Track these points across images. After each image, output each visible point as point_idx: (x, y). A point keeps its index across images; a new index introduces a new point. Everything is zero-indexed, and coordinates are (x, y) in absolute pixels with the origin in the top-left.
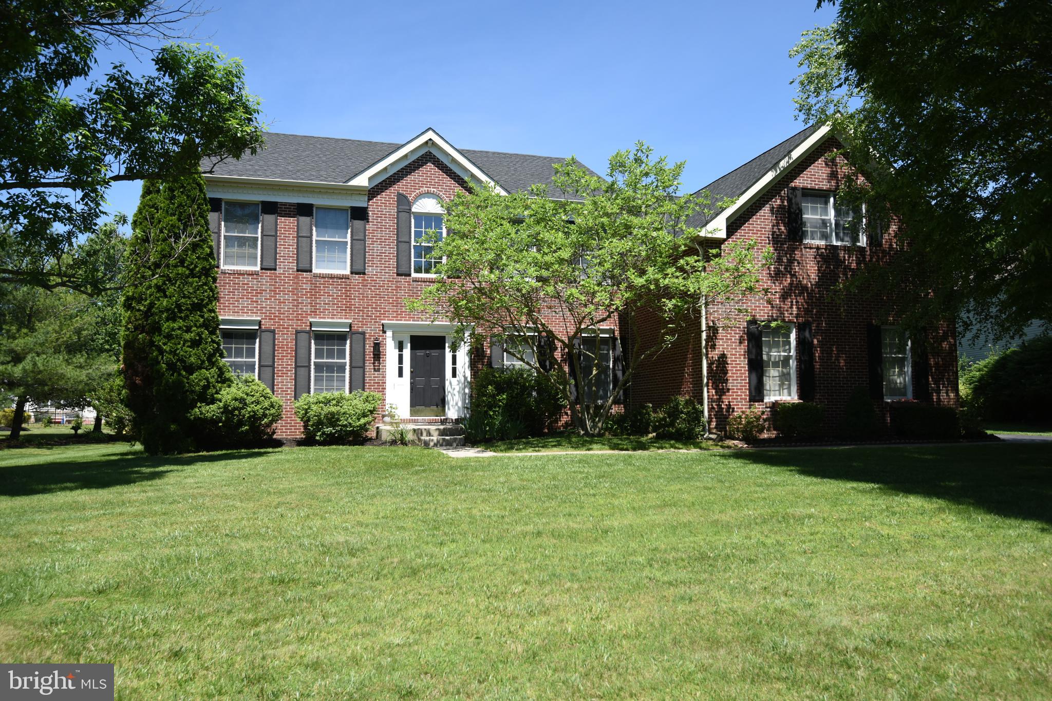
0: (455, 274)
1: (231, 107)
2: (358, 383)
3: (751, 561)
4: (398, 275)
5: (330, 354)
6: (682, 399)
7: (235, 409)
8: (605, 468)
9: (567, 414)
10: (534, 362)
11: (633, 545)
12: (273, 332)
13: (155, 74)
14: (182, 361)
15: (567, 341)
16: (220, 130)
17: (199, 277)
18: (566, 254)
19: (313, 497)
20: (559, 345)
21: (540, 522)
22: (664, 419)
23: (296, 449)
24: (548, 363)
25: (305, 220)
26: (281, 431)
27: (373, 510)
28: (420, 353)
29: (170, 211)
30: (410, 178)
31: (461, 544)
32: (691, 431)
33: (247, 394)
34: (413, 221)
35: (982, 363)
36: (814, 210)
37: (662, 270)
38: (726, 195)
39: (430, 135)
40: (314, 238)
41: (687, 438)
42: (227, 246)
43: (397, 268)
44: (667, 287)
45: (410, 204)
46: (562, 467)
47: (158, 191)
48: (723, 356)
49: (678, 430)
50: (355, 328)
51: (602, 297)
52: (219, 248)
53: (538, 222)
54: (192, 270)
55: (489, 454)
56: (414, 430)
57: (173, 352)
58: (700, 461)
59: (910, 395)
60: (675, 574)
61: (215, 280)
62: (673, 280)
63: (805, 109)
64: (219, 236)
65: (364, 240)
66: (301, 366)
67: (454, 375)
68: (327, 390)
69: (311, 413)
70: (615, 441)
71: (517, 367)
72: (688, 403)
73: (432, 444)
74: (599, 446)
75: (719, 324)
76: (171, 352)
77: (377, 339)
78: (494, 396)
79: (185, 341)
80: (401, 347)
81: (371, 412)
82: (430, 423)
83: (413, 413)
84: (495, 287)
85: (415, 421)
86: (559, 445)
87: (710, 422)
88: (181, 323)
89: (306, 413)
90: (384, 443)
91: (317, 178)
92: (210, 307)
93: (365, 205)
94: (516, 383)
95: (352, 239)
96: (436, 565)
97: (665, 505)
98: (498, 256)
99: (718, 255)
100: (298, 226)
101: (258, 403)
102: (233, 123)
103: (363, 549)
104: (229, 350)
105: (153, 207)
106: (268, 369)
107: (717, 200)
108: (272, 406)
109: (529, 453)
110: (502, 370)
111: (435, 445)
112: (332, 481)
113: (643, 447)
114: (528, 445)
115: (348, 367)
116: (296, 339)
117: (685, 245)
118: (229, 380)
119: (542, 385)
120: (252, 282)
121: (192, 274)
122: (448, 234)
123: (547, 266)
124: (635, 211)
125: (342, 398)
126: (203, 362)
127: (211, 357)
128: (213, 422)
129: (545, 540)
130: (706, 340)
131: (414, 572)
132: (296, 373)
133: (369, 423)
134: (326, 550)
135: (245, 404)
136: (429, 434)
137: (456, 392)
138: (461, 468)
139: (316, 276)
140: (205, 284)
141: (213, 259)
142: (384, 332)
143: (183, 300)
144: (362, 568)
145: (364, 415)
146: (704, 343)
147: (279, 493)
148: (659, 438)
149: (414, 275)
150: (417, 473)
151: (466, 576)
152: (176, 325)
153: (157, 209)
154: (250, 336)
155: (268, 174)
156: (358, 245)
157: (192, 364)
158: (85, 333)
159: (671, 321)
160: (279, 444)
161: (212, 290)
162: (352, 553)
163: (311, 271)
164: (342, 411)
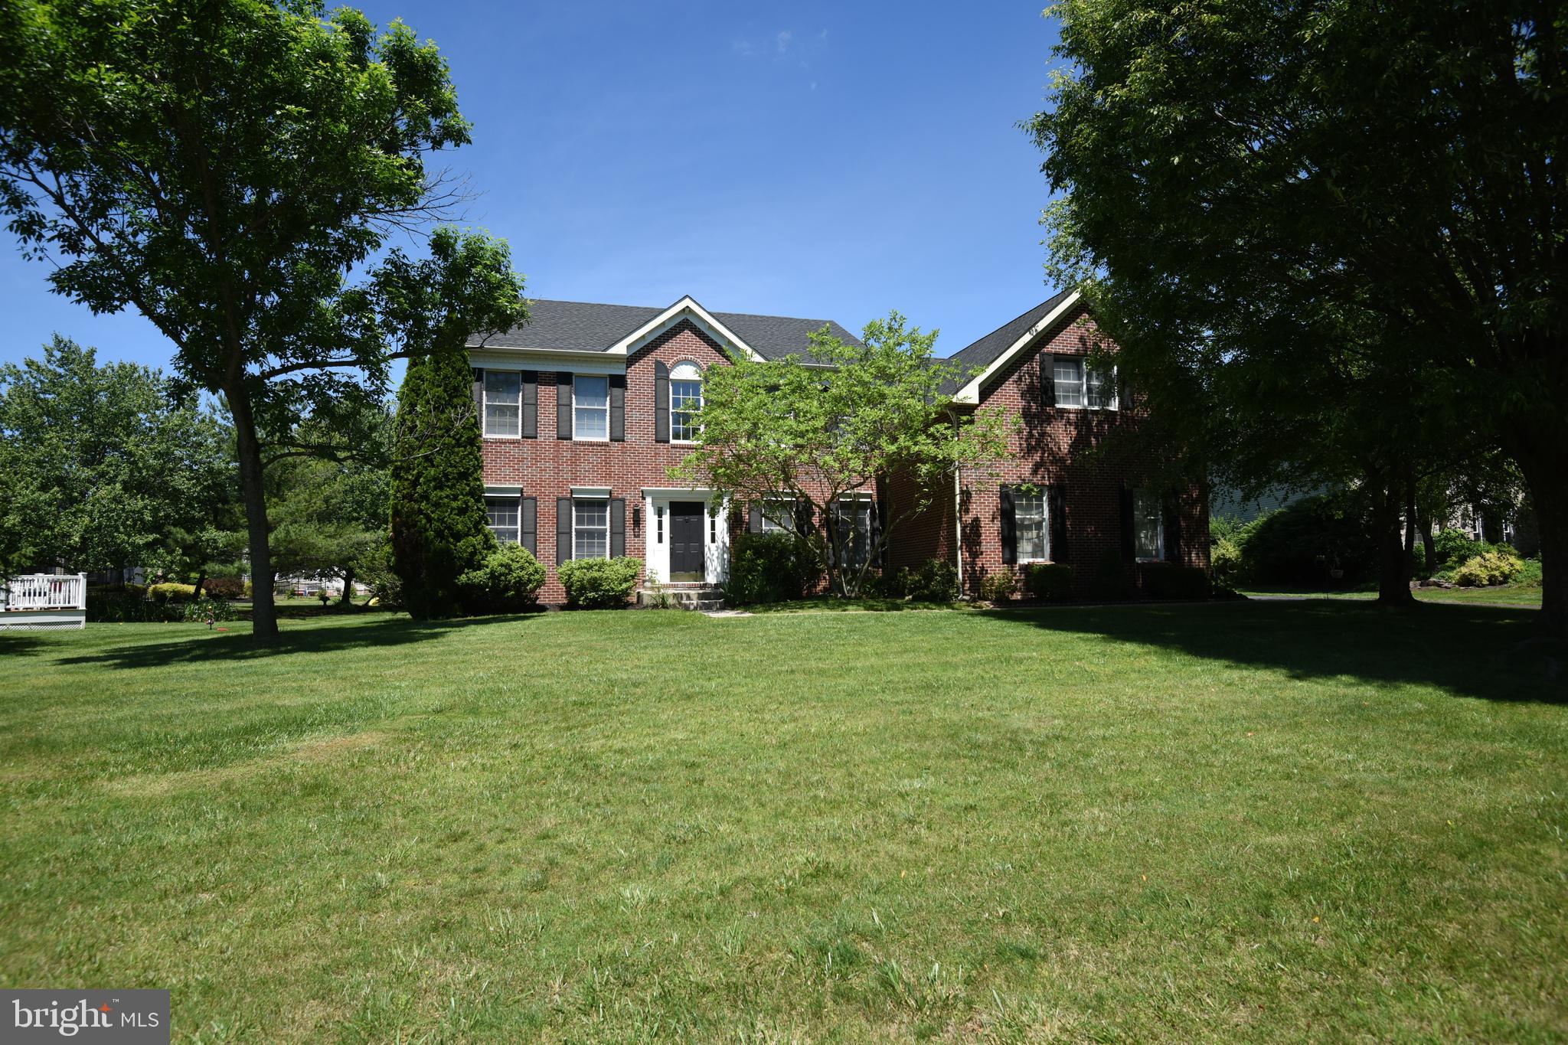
0: (713, 441)
1: (499, 286)
2: (619, 549)
3: (968, 689)
4: (657, 441)
5: (591, 521)
6: (937, 562)
7: (501, 574)
8: (858, 625)
9: (825, 578)
10: (792, 527)
11: (871, 679)
12: (535, 499)
13: (430, 257)
14: (449, 528)
15: (824, 507)
16: (490, 308)
17: (465, 447)
18: (820, 423)
19: (591, 648)
20: (817, 510)
21: (794, 664)
22: (920, 581)
23: (560, 613)
24: (806, 529)
25: (564, 388)
26: (544, 597)
27: (646, 657)
28: (679, 519)
29: (436, 383)
30: (668, 345)
31: (726, 679)
32: (945, 592)
33: (512, 560)
34: (671, 388)
35: (1253, 524)
36: (1067, 376)
37: (913, 437)
38: (977, 363)
39: (687, 302)
40: (574, 405)
41: (941, 599)
42: (488, 415)
43: (656, 434)
44: (918, 454)
45: (668, 372)
46: (816, 623)
47: (424, 363)
48: (976, 520)
49: (932, 592)
50: (615, 494)
51: (856, 464)
52: (481, 417)
53: (793, 391)
54: (458, 440)
55: (747, 615)
56: (675, 594)
57: (441, 520)
58: (947, 618)
59: (1162, 557)
60: (901, 696)
61: (479, 449)
62: (924, 445)
63: (1055, 274)
64: (481, 405)
65: (623, 408)
66: (563, 533)
67: (713, 540)
68: (588, 556)
69: (575, 578)
70: (871, 602)
71: (776, 532)
72: (942, 566)
73: (692, 607)
74: (855, 607)
75: (973, 488)
76: (439, 520)
77: (636, 506)
78: (753, 560)
79: (453, 509)
80: (660, 514)
81: (633, 577)
82: (690, 587)
83: (672, 578)
84: (752, 455)
85: (675, 586)
86: (816, 606)
87: (964, 584)
88: (448, 491)
89: (570, 578)
90: (645, 607)
91: (577, 346)
92: (475, 476)
93: (622, 372)
94: (774, 547)
95: (611, 407)
96: (706, 693)
97: (906, 651)
98: (755, 425)
99: (972, 422)
100: (558, 394)
101: (522, 568)
102: (503, 301)
103: (644, 683)
104: (493, 517)
105: (419, 378)
106: (531, 536)
107: (968, 369)
108: (536, 572)
109: (786, 614)
110: (761, 535)
111: (695, 608)
112: (604, 637)
113: (898, 608)
114: (785, 607)
115: (608, 534)
116: (557, 506)
117: (936, 413)
118: (494, 546)
119: (799, 548)
120: (514, 451)
121: (458, 445)
122: (706, 404)
123: (802, 435)
124: (890, 380)
125: (604, 564)
126: (470, 529)
127: (477, 524)
128: (480, 587)
129: (798, 676)
130: (960, 505)
131: (689, 697)
132: (557, 540)
133: (630, 588)
134: (613, 684)
135: (511, 570)
136: (689, 597)
137: (715, 558)
138: (723, 625)
139: (576, 444)
140: (470, 453)
141: (478, 428)
142: (644, 498)
143: (450, 469)
144: (646, 695)
145: (626, 580)
146: (958, 507)
147: (559, 646)
148: (915, 599)
149: (673, 442)
150: (682, 629)
151: (731, 699)
152: (443, 494)
153: (423, 380)
154: (513, 503)
155: (527, 342)
156: (618, 413)
157: (459, 531)
158: (334, 501)
159: (926, 485)
160: (542, 609)
161: (477, 459)
162: (636, 685)
163: (571, 439)
164: (605, 576)
